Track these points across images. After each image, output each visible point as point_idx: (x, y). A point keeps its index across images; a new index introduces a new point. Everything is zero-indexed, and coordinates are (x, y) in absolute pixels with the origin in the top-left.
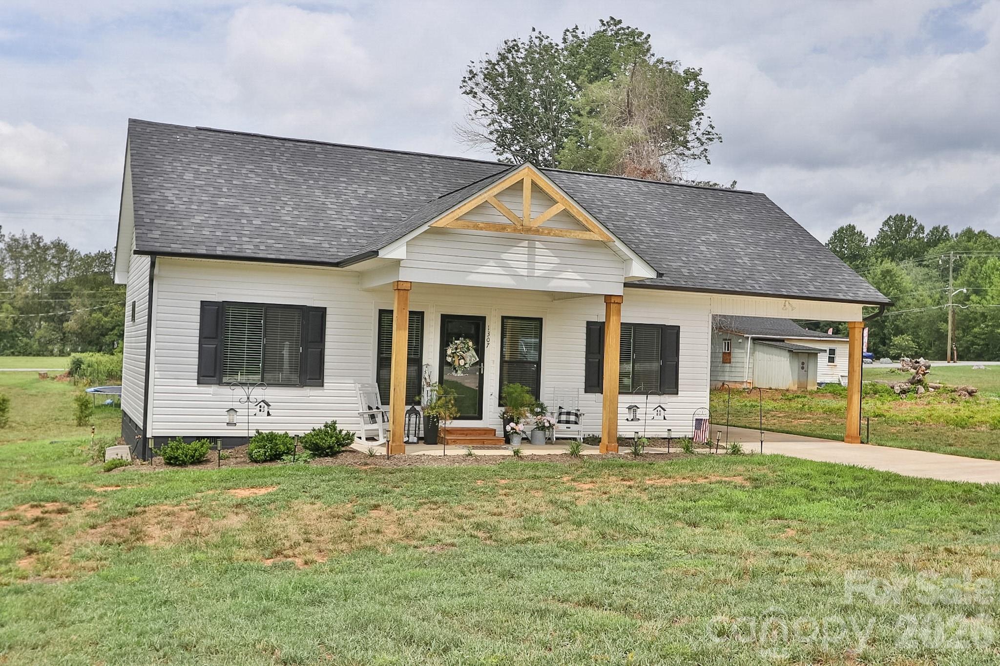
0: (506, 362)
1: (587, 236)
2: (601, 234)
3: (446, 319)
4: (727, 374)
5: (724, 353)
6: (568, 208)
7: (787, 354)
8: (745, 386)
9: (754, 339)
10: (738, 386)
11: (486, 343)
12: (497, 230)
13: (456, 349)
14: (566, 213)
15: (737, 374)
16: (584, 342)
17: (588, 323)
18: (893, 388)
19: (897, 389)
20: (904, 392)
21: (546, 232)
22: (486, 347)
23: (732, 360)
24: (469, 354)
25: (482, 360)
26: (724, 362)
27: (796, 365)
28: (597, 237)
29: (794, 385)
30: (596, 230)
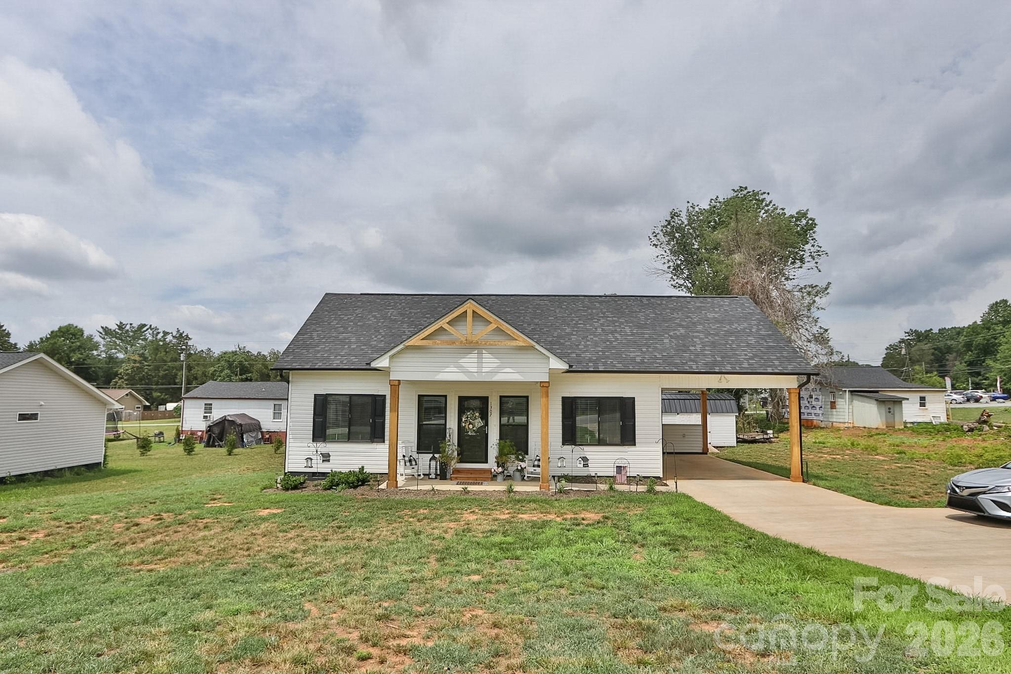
0: (504, 425)
1: (514, 343)
2: (524, 341)
3: (462, 400)
4: (835, 417)
5: (831, 402)
6: (499, 326)
7: (875, 402)
8: (846, 425)
9: (851, 392)
10: (842, 425)
11: (489, 413)
12: (448, 345)
13: (467, 418)
14: (498, 330)
15: (839, 417)
16: (561, 411)
17: (563, 398)
18: (962, 426)
19: (966, 428)
20: (971, 430)
21: (484, 343)
22: (489, 415)
23: (837, 407)
24: (477, 421)
25: (487, 424)
26: (832, 408)
27: (884, 410)
28: (521, 344)
29: (883, 426)
30: (520, 339)
